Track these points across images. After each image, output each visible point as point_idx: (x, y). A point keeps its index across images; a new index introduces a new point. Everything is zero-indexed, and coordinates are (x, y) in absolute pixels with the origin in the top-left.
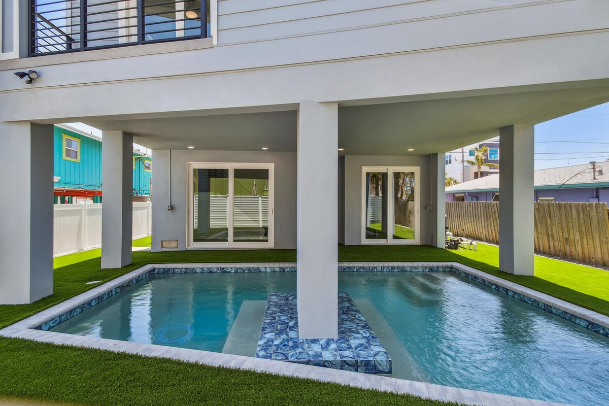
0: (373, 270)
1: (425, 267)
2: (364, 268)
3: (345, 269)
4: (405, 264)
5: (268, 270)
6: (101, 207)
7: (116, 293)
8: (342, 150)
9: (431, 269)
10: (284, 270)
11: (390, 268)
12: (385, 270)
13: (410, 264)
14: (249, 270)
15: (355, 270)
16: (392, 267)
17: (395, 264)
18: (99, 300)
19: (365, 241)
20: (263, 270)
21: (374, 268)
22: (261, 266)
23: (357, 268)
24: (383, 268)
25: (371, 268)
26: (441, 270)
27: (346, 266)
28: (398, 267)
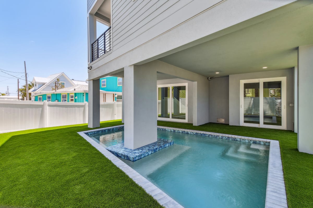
0: (217, 137)
1: (251, 140)
2: (212, 135)
3: (202, 135)
4: (236, 136)
5: (169, 130)
6: (122, 104)
7: (116, 130)
8: (218, 73)
9: (255, 142)
10: (175, 131)
11: (227, 137)
12: (224, 138)
13: (240, 137)
14: (162, 129)
15: (207, 136)
16: (228, 137)
17: (230, 136)
18: (108, 130)
19: (242, 124)
20: (167, 130)
21: (218, 136)
22: (167, 128)
23: (208, 135)
24: (222, 137)
25: (216, 136)
26: (262, 143)
27: (202, 133)
28: (232, 138)
